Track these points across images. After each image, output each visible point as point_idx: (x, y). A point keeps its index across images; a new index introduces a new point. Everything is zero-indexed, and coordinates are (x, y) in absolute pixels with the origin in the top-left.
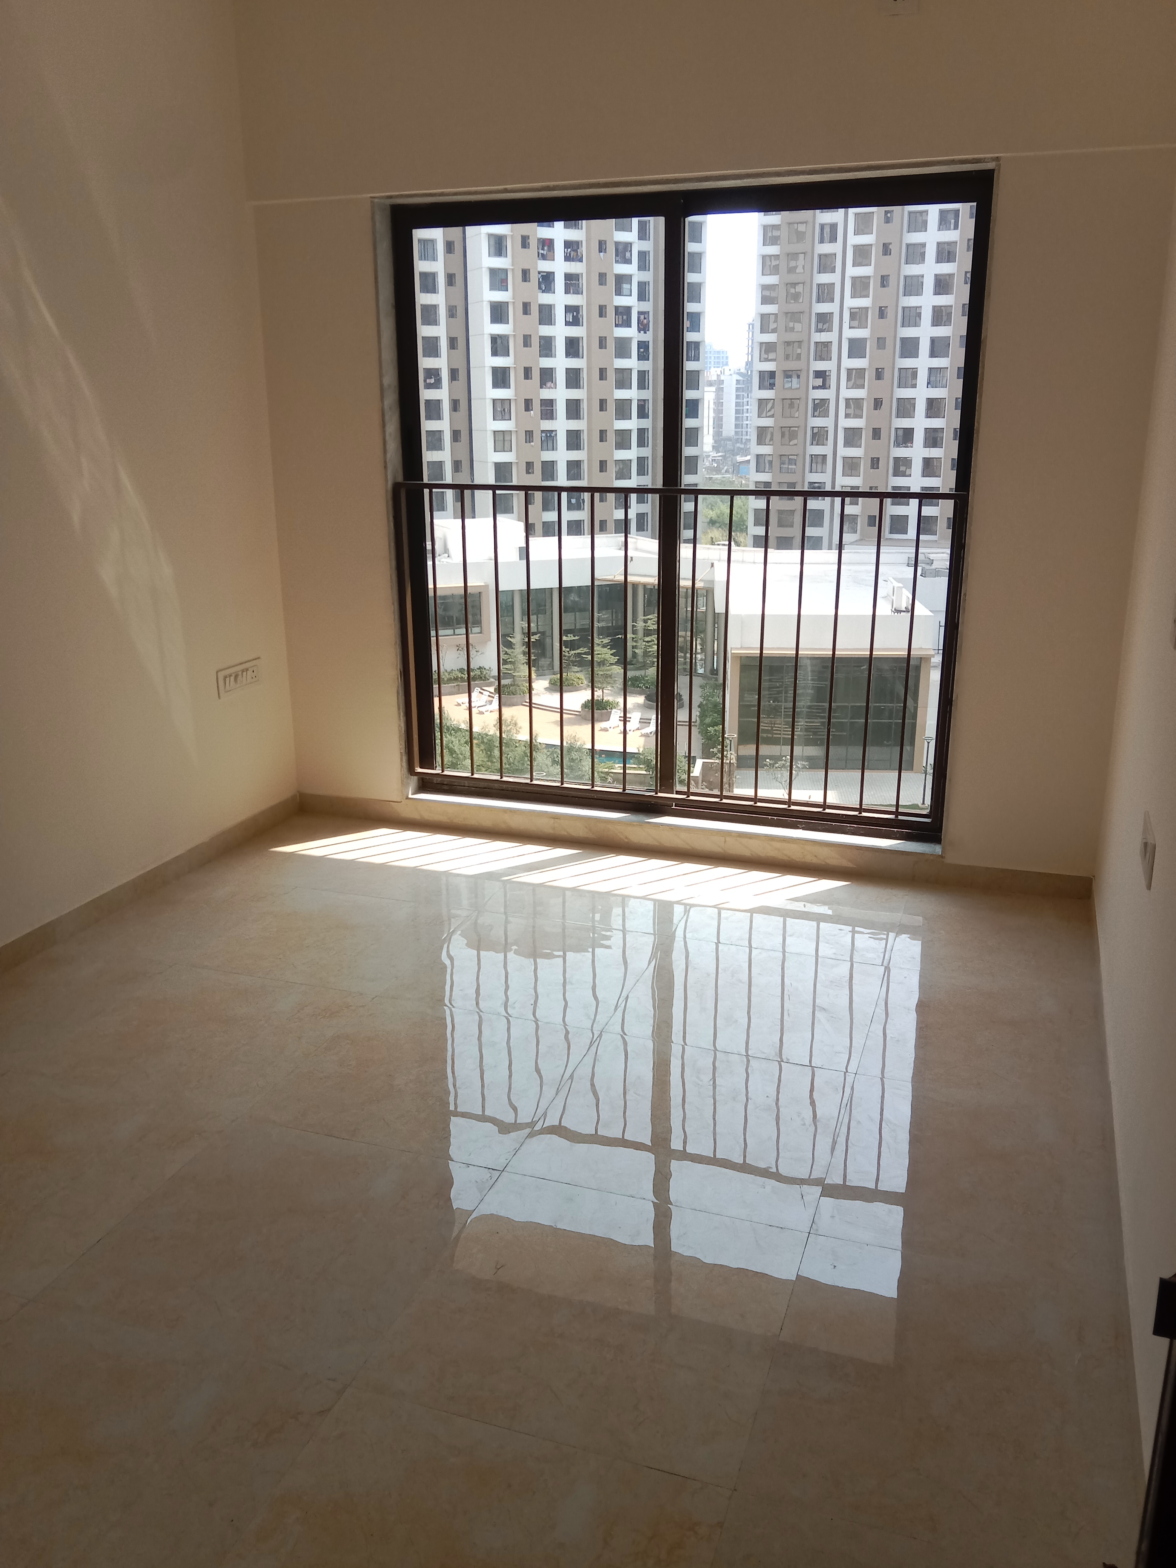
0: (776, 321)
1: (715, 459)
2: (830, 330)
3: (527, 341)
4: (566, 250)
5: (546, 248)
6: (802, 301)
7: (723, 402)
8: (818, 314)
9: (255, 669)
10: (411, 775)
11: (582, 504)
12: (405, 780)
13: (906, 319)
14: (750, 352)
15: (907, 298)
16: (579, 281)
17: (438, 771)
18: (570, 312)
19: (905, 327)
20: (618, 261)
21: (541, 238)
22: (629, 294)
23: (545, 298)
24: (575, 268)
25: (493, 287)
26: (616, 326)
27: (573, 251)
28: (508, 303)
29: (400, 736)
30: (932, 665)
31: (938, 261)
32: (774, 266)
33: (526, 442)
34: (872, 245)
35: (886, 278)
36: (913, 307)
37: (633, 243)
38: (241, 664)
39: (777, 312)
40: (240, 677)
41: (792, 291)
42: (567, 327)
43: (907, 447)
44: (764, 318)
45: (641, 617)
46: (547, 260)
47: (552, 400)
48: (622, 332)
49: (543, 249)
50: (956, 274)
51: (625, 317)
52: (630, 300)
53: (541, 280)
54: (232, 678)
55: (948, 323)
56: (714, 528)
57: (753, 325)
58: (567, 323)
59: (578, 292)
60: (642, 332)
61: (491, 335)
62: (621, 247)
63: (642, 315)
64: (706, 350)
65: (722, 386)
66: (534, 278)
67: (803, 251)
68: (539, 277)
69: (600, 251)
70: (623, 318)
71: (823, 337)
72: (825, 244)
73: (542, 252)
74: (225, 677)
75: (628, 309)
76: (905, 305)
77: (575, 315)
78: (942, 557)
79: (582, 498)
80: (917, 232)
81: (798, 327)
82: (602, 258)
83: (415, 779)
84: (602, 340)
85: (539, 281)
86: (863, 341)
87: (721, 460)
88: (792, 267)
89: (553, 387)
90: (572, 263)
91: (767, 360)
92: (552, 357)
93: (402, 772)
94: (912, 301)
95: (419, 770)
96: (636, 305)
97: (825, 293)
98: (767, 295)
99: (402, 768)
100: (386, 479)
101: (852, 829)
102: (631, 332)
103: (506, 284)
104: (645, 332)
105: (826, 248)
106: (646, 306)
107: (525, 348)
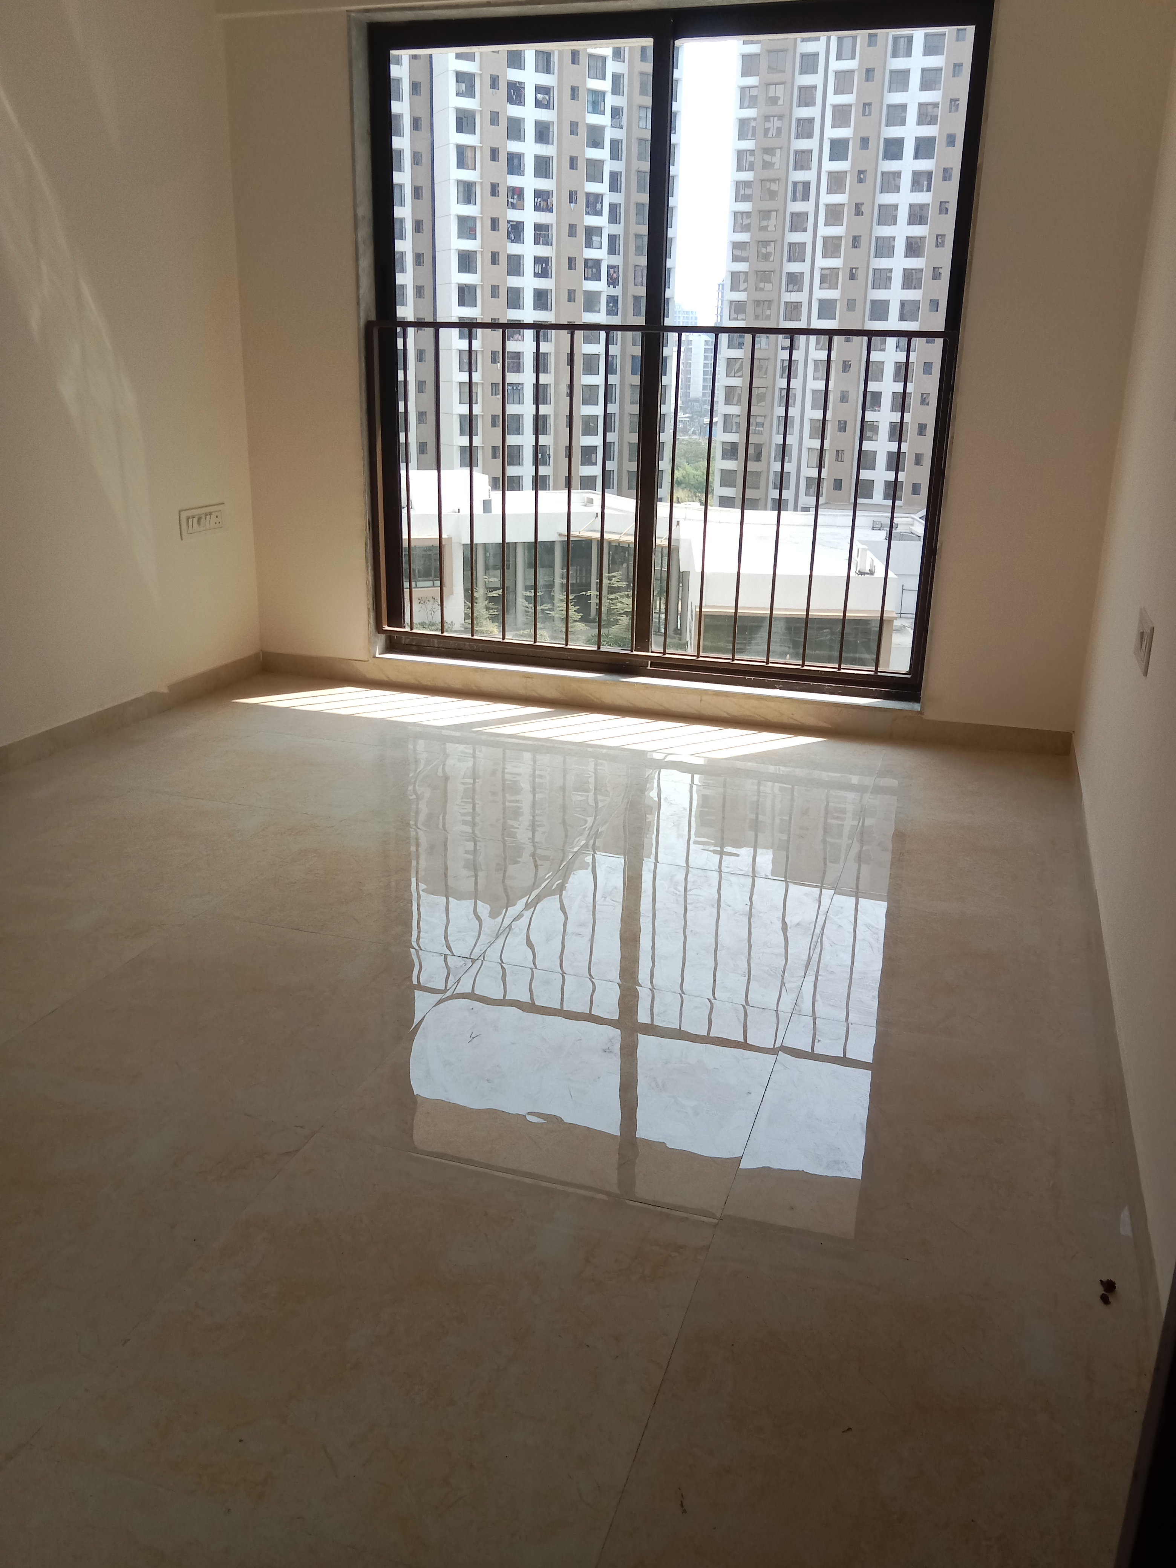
0: (746, 281)
1: (682, 420)
2: (800, 290)
3: (495, 291)
4: (536, 199)
5: (515, 197)
6: (773, 260)
7: (691, 363)
8: (789, 274)
9: (218, 514)
10: (378, 633)
11: (548, 459)
12: (372, 638)
13: (877, 282)
14: (719, 313)
15: (877, 259)
16: (548, 231)
17: (407, 629)
18: (539, 263)
19: (876, 289)
20: (588, 212)
21: (511, 187)
22: (599, 246)
23: (514, 249)
24: (544, 218)
25: (460, 236)
26: (586, 279)
27: (543, 200)
28: (476, 252)
29: (368, 591)
30: (894, 628)
31: (909, 224)
32: (745, 225)
33: (492, 395)
34: (844, 204)
35: (857, 238)
36: (884, 269)
37: (605, 194)
38: (206, 506)
39: (748, 271)
40: (203, 520)
41: (764, 250)
42: (535, 278)
43: (875, 411)
44: (735, 276)
45: (605, 573)
46: (516, 209)
47: (521, 353)
48: (591, 286)
49: (512, 198)
50: (927, 237)
51: (594, 270)
52: (600, 253)
53: (510, 229)
54: (195, 520)
55: (918, 286)
56: (679, 488)
57: (723, 285)
58: (536, 275)
59: (547, 243)
60: (612, 286)
61: (458, 284)
62: (591, 199)
63: (612, 268)
64: (675, 310)
65: (690, 347)
66: (503, 227)
67: (776, 209)
68: (509, 226)
69: (571, 202)
70: (592, 271)
71: (793, 297)
72: (797, 202)
73: (512, 200)
74: (188, 518)
75: (598, 263)
76: (876, 267)
77: (544, 266)
78: (907, 521)
79: (548, 453)
80: (890, 193)
81: (768, 287)
82: (573, 209)
83: (382, 637)
84: (571, 293)
85: (508, 231)
86: (834, 301)
87: (688, 421)
88: (762, 226)
89: (520, 339)
90: (541, 212)
91: (736, 319)
92: (519, 309)
93: (370, 629)
94: (883, 263)
95: (387, 628)
96: (606, 258)
97: (796, 252)
98: (738, 253)
99: (369, 623)
100: (359, 317)
101: (829, 688)
102: (600, 286)
103: (474, 232)
104: (614, 287)
105: (798, 207)
106: (617, 260)
107: (493, 299)
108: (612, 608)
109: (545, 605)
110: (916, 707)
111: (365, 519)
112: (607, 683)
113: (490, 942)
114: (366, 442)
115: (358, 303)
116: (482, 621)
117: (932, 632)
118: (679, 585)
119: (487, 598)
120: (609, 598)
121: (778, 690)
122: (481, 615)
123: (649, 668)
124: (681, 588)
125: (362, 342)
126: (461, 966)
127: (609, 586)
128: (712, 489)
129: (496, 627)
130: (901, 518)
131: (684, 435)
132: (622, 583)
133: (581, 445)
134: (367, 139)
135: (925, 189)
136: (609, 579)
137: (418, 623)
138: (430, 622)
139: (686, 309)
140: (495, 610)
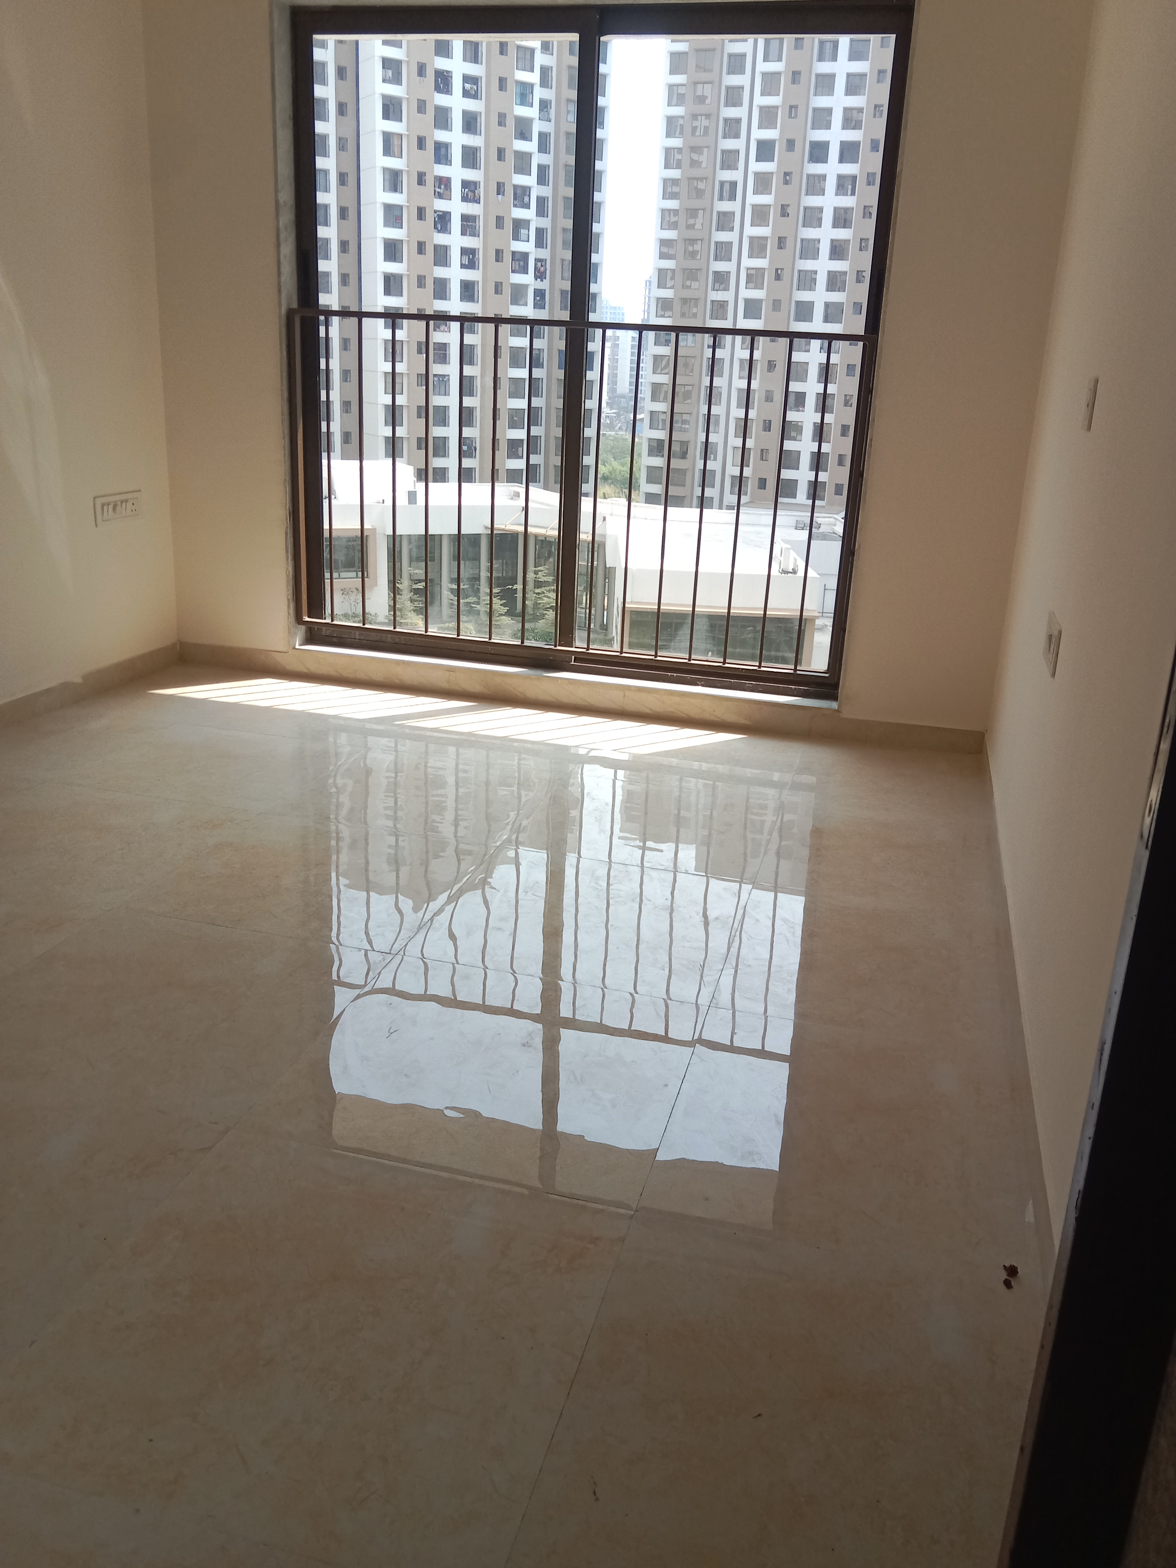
0: (673, 278)
1: (609, 416)
2: (726, 289)
3: (421, 281)
4: (463, 190)
5: (442, 187)
6: (700, 258)
7: (618, 359)
8: (715, 272)
9: (135, 501)
10: (299, 624)
11: (474, 452)
12: (292, 629)
13: (802, 283)
14: (646, 309)
15: (802, 261)
16: (476, 223)
17: (328, 621)
18: (466, 254)
19: (800, 290)
20: (516, 204)
21: (438, 176)
22: (527, 239)
23: (440, 239)
24: (472, 209)
25: (387, 224)
26: (513, 271)
27: (470, 191)
28: (402, 241)
29: (288, 581)
30: (816, 627)
31: (834, 226)
32: (672, 222)
33: (418, 386)
34: (770, 205)
35: (783, 239)
36: (810, 271)
37: (532, 187)
38: (120, 493)
39: (675, 268)
40: (118, 508)
41: (690, 248)
42: (462, 269)
43: (799, 411)
44: (661, 273)
45: (531, 568)
46: (443, 199)
47: (445, 344)
48: (518, 279)
49: (439, 187)
50: (851, 241)
51: (522, 263)
52: (527, 246)
53: (437, 219)
54: (111, 507)
55: (842, 289)
56: (606, 484)
57: (650, 282)
58: (463, 266)
59: (474, 234)
60: (540, 280)
61: (384, 273)
62: (519, 191)
63: (539, 262)
64: (602, 305)
65: (617, 342)
66: (430, 217)
67: (703, 208)
68: (435, 216)
69: (498, 194)
70: (519, 264)
71: (720, 296)
72: (723, 202)
73: (439, 190)
74: (103, 505)
75: (525, 255)
76: (801, 268)
77: (471, 257)
78: (829, 521)
79: (474, 445)
80: (815, 195)
81: (695, 285)
82: (500, 201)
83: (302, 629)
84: (498, 285)
85: (434, 221)
86: (760, 301)
87: (615, 417)
88: (690, 224)
89: (446, 330)
90: (469, 203)
91: (663, 316)
92: (446, 300)
93: (289, 620)
94: (808, 265)
95: (307, 619)
96: (534, 251)
97: (723, 251)
98: (665, 250)
99: (289, 614)
100: (280, 304)
101: (751, 685)
102: (527, 279)
103: (401, 221)
104: (542, 281)
105: (725, 206)
106: (544, 254)
107: (419, 289)
108: (538, 602)
109: (470, 598)
110: (834, 705)
111: (286, 508)
112: (532, 678)
113: (410, 937)
114: (287, 432)
115: (280, 291)
116: (407, 613)
117: (849, 631)
118: (605, 581)
119: (411, 590)
120: (535, 592)
121: (700, 687)
122: (406, 607)
123: (573, 663)
124: (607, 584)
125: (284, 330)
126: (380, 961)
127: (535, 581)
128: (639, 485)
129: (420, 620)
130: (824, 518)
131: (611, 431)
132: (548, 577)
133: (507, 438)
134: (290, 124)
135: (849, 193)
136: (535, 574)
137: (341, 615)
138: (354, 613)
139: (613, 305)
140: (421, 603)
